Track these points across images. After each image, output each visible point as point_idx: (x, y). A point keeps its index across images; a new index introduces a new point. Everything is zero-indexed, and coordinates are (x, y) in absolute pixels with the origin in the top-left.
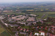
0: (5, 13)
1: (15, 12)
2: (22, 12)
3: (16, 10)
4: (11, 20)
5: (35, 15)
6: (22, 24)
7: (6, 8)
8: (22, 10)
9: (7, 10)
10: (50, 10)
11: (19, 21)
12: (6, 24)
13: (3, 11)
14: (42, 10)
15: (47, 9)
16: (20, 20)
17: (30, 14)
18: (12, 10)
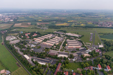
0: (18, 29)
1: (36, 26)
2: (50, 27)
3: (38, 24)
4: (34, 46)
5: (77, 36)
6: (61, 58)
7: (18, 18)
8: (48, 23)
9: (21, 22)
10: (96, 26)
11: (51, 49)
12: (27, 57)
13: (14, 23)
14: (82, 25)
15: (90, 23)
16: (53, 46)
17: (65, 32)
18: (29, 23)
